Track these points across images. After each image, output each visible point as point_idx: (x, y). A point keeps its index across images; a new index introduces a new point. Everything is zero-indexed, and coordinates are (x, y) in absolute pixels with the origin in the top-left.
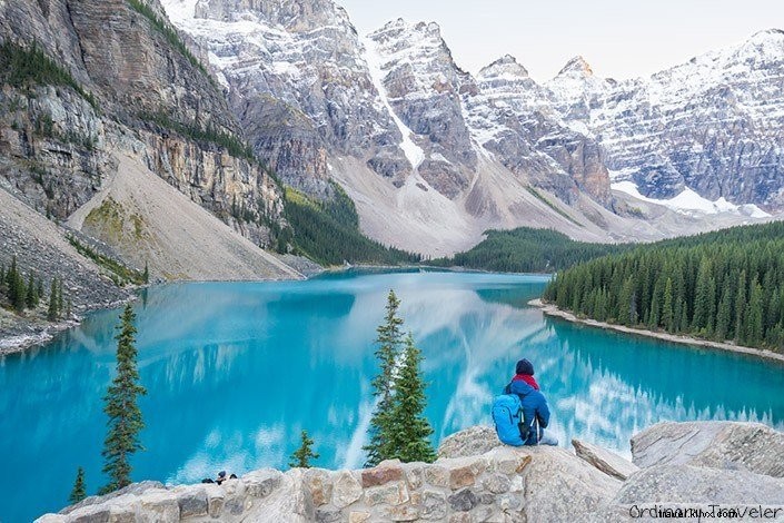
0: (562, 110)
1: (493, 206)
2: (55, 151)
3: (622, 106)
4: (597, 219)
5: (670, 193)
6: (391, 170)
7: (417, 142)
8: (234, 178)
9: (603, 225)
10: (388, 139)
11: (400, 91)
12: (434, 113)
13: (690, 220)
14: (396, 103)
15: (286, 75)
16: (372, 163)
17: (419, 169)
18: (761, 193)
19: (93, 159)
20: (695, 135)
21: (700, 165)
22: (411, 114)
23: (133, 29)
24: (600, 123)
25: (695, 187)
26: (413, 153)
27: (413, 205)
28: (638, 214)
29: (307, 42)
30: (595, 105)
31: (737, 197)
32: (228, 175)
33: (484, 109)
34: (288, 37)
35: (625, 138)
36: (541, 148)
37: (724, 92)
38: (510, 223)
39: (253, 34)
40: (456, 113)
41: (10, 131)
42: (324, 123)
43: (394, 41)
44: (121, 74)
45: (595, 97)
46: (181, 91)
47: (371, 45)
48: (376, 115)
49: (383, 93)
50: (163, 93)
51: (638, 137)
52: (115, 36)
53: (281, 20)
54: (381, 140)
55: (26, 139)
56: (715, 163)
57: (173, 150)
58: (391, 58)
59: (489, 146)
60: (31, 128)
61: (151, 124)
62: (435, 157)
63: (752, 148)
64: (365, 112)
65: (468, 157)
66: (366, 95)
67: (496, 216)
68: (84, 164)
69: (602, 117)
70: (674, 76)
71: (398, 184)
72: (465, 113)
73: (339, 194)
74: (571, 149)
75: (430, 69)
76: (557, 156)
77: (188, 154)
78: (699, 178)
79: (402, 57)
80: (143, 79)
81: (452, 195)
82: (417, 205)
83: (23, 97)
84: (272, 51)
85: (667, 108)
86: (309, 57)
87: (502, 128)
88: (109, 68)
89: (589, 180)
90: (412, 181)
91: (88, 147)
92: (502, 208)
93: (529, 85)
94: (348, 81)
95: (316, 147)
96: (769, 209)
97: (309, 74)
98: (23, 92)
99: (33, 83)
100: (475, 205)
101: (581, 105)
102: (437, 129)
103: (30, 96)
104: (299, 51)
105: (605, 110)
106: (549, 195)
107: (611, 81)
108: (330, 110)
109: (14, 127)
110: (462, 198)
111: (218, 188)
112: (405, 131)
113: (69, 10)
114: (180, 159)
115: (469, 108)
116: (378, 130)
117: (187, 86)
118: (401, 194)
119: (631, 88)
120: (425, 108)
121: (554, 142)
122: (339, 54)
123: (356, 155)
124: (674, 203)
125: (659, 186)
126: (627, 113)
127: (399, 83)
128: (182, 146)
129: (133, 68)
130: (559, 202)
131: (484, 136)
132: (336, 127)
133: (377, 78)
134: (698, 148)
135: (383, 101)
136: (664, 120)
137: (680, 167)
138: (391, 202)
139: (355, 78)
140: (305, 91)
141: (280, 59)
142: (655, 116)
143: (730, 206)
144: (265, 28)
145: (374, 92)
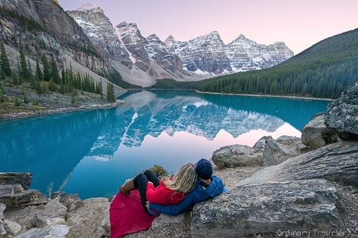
0: (168, 49)
1: (156, 73)
2: (48, 54)
3: (182, 49)
4: (181, 76)
5: (195, 70)
6: (128, 64)
7: (133, 56)
8: (98, 64)
9: (183, 78)
10: (126, 56)
11: (127, 42)
12: (137, 49)
13: (201, 76)
14: (126, 46)
15: (93, 37)
16: (122, 62)
17: (135, 64)
18: (214, 70)
19: (59, 57)
20: (200, 56)
21: (201, 63)
22: (131, 49)
23: (61, 15)
24: (177, 52)
25: (200, 69)
26: (133, 60)
27: (135, 74)
28: (189, 75)
29: (98, 27)
30: (176, 48)
31: (209, 71)
32: (96, 63)
33: (150, 48)
34: (92, 25)
35: (183, 56)
36: (166, 58)
37: (205, 45)
38: (161, 78)
39: (81, 24)
40: (143, 49)
41: (32, 47)
42: (107, 51)
43: (123, 28)
44: (59, 30)
45: (176, 46)
46: (78, 37)
47: (117, 29)
48: (122, 49)
49: (122, 43)
50: (73, 37)
51: (187, 56)
52: (54, 17)
53: (89, 20)
54: (124, 56)
55: (37, 49)
56: (204, 63)
57: (79, 55)
58: (123, 33)
59: (153, 58)
60: (38, 46)
61: (72, 47)
62: (139, 61)
63: (212, 59)
64: (118, 48)
65: (148, 60)
66: (118, 43)
67: (157, 76)
68: (57, 58)
69: (178, 51)
70: (194, 41)
71: (130, 68)
72: (146, 49)
73: (115, 71)
74: (173, 59)
75: (135, 36)
76: (170, 61)
77: (84, 57)
78: (201, 66)
79: (127, 33)
80: (66, 32)
81: (145, 71)
82: (136, 74)
83: (33, 35)
84: (88, 29)
85: (193, 49)
86: (100, 32)
87: (156, 53)
88: (54, 28)
89: (178, 66)
90: (134, 67)
91: (57, 53)
92: (159, 74)
93: (160, 42)
94: (113, 39)
95: (108, 58)
96: (215, 73)
97: (100, 37)
98: (33, 33)
99: (35, 30)
100: (151, 73)
101: (173, 47)
102: (139, 53)
103: (36, 35)
104: (96, 29)
105: (178, 49)
106: (169, 70)
107: (179, 42)
108: (108, 47)
109: (33, 45)
110: (148, 71)
111: (94, 67)
112: (130, 54)
113: (36, 7)
114: (82, 58)
115: (146, 47)
116: (122, 53)
117: (80, 35)
118: (131, 71)
119: (184, 44)
120: (135, 47)
121: (169, 57)
122: (109, 31)
123: (118, 61)
124: (196, 72)
125: (192, 68)
126: (184, 50)
127: (126, 40)
128: (82, 54)
129: (63, 28)
130: (171, 72)
131: (151, 55)
132: (110, 53)
133: (120, 38)
134: (200, 59)
135: (123, 45)
136: (192, 52)
137: (197, 64)
138: (129, 73)
139: (114, 38)
140: (100, 42)
141: (91, 32)
142: (190, 51)
143: (208, 73)
144: (85, 22)
145: (120, 43)
